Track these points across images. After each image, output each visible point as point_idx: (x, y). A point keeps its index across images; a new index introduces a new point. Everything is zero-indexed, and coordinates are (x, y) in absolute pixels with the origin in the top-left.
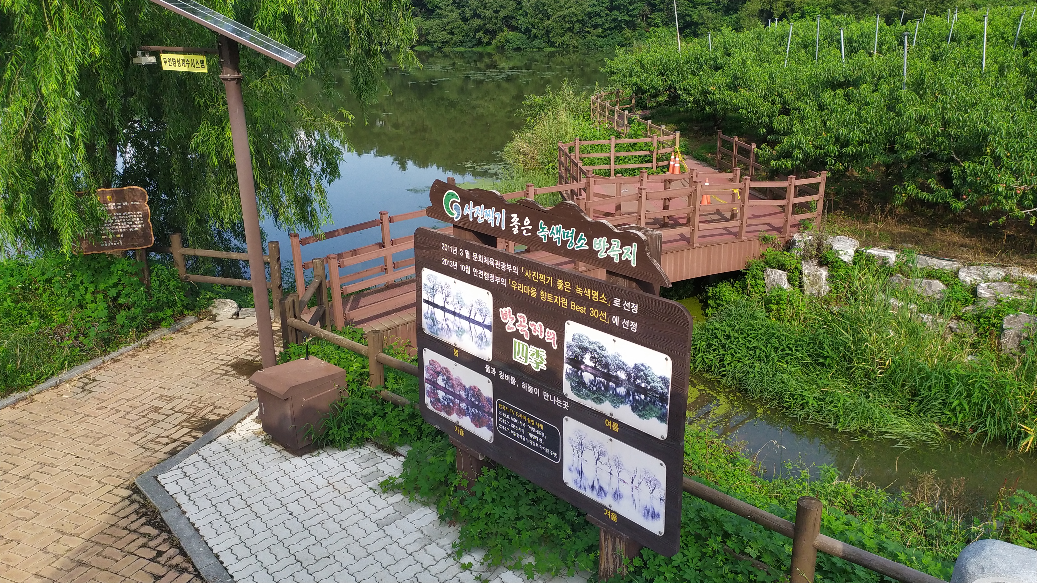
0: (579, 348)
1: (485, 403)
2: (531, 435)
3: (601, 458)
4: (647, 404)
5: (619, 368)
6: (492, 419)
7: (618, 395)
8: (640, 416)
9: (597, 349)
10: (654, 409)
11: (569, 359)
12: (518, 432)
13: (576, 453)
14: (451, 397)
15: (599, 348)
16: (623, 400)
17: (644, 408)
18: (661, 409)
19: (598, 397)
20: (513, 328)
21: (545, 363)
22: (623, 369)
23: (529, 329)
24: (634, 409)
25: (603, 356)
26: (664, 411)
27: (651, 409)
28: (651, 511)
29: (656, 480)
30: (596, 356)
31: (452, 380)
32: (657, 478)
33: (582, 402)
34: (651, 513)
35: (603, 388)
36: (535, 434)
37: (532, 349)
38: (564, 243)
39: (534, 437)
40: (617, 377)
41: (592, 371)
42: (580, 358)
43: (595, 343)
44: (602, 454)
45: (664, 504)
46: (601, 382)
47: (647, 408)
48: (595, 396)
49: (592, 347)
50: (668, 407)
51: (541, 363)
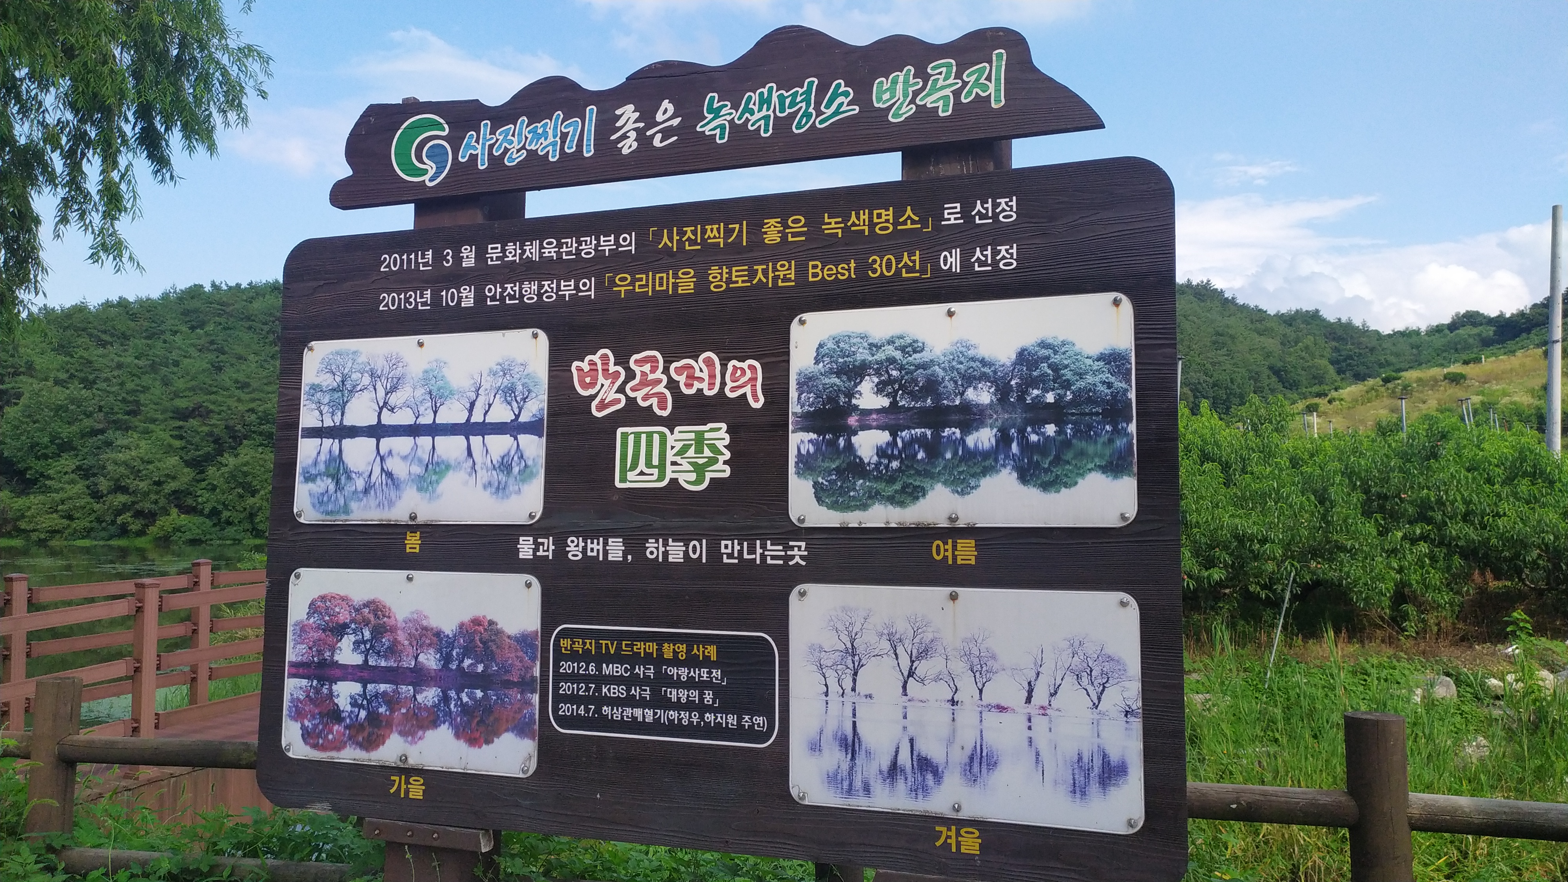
0: (838, 374)
1: (512, 656)
2: (673, 694)
3: (922, 668)
4: (1067, 444)
5: (969, 380)
6: (536, 699)
7: (971, 455)
8: (1046, 487)
9: (898, 355)
10: (1091, 449)
11: (806, 416)
12: (630, 701)
13: (834, 687)
14: (383, 687)
15: (903, 349)
16: (990, 462)
17: (1058, 460)
18: (1111, 441)
19: (904, 488)
20: (618, 401)
21: (728, 455)
22: (984, 377)
23: (672, 385)
24: (1025, 476)
25: (918, 367)
26: (1120, 443)
27: (1082, 454)
28: (1097, 763)
29: (1110, 659)
30: (895, 373)
31: (393, 630)
32: (1110, 650)
33: (854, 519)
34: (1097, 770)
35: (921, 455)
36: (690, 684)
37: (684, 433)
38: (782, 125)
39: (683, 694)
40: (967, 408)
41: (883, 419)
42: (842, 400)
43: (891, 342)
44: (924, 653)
45: (1137, 724)
46: (913, 440)
47: (1069, 456)
48: (897, 486)
49: (880, 356)
50: (1132, 428)
51: (713, 461)
